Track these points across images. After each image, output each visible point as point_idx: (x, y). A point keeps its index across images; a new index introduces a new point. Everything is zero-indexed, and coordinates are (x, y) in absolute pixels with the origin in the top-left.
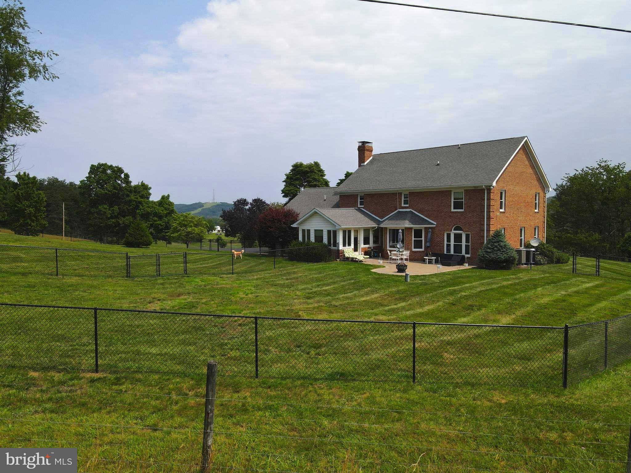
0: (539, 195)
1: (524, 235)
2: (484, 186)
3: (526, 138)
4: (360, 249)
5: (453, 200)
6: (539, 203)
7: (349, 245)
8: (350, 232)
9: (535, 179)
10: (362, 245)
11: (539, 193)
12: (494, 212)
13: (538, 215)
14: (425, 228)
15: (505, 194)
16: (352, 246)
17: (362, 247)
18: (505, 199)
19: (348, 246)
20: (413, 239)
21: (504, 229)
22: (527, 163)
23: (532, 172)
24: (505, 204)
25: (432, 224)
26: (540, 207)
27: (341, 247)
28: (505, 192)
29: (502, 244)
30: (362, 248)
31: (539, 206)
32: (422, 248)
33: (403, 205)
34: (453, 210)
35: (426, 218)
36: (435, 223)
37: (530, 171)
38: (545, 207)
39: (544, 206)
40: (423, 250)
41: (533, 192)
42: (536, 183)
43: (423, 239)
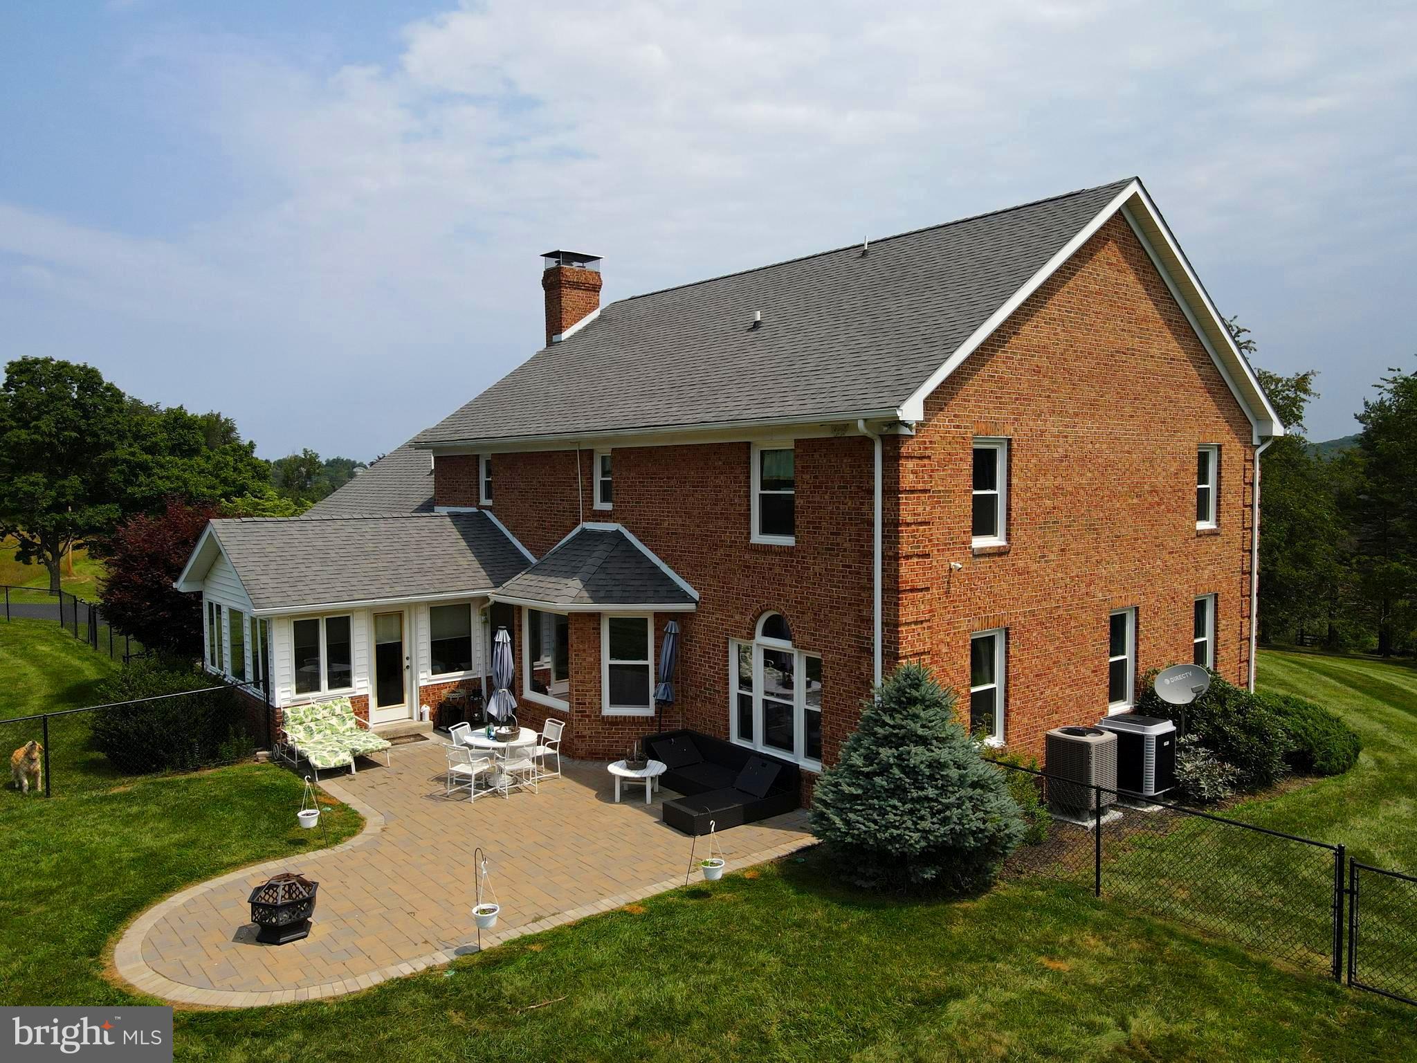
0: (1220, 456)
1: (1137, 645)
2: (861, 424)
3: (1133, 188)
4: (411, 694)
5: (756, 490)
6: (1219, 489)
7: (341, 679)
8: (340, 628)
9: (1199, 382)
10: (422, 676)
11: (1219, 448)
12: (927, 556)
13: (1214, 546)
14: (658, 615)
15: (1009, 460)
16: (364, 683)
17: (423, 683)
18: (1009, 485)
19: (331, 687)
20: (606, 661)
21: (1007, 634)
22: (1147, 307)
23: (1181, 355)
24: (1009, 509)
25: (685, 598)
26: (1224, 508)
27: (284, 694)
28: (1009, 450)
29: (918, 755)
30: (425, 690)
31: (1218, 505)
32: (644, 702)
33: (599, 505)
34: (757, 538)
35: (665, 568)
36: (696, 595)
37: (1166, 344)
38: (1252, 506)
39: (1248, 501)
40: (649, 711)
41: (1187, 444)
42: (1204, 402)
43: (650, 662)
